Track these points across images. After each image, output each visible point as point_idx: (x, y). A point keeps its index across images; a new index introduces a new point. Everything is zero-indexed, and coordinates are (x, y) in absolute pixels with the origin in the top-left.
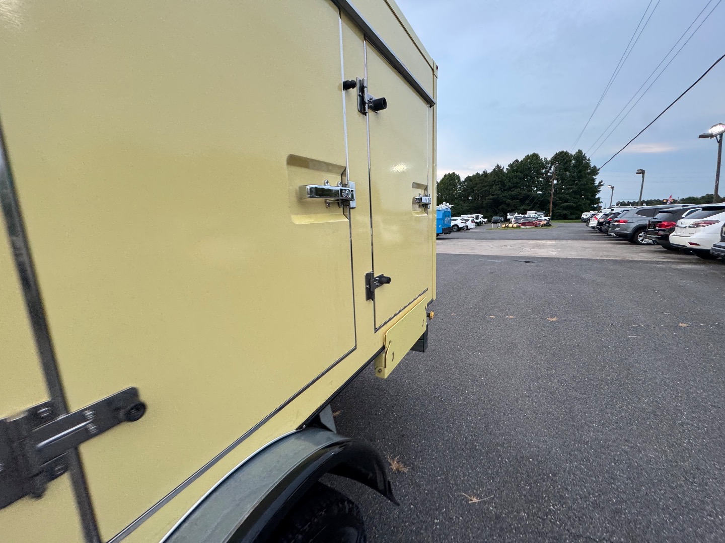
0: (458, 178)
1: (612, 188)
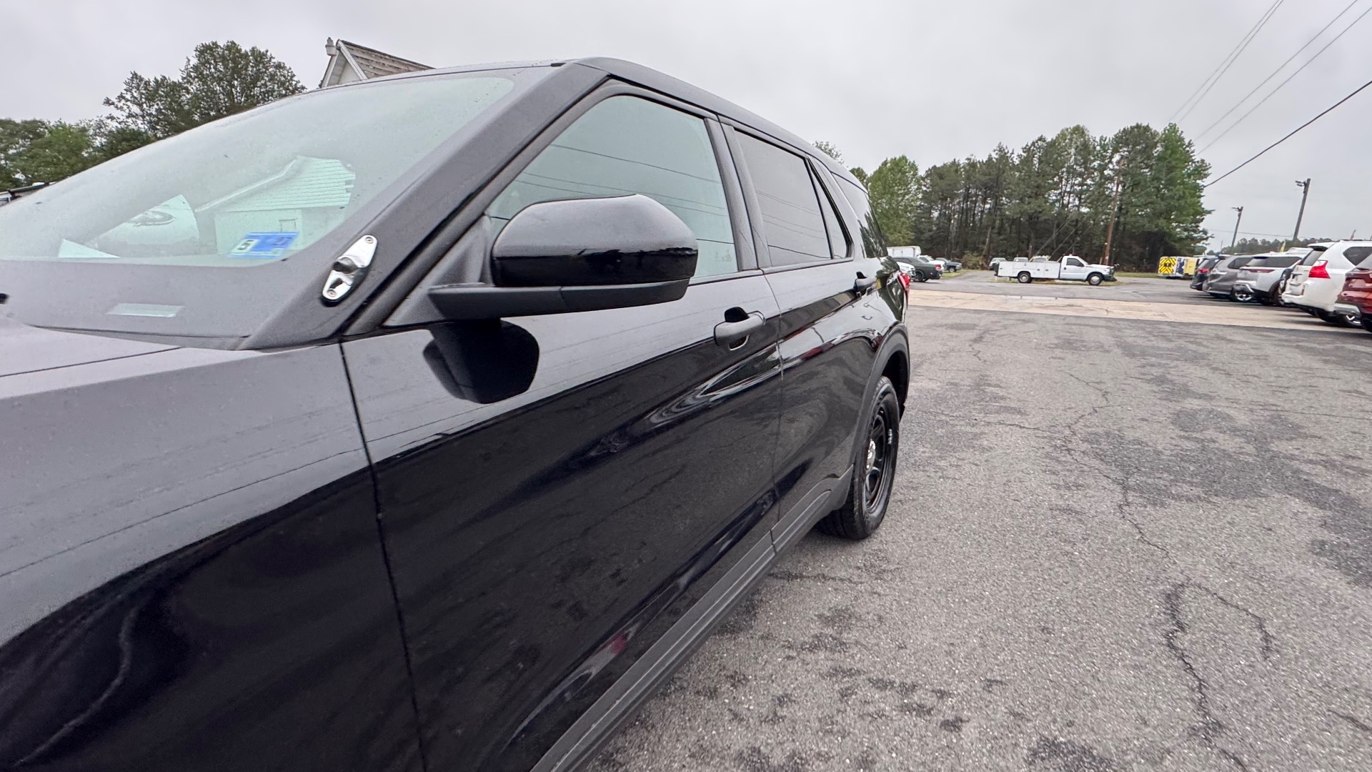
0: (914, 167)
1: (1240, 210)
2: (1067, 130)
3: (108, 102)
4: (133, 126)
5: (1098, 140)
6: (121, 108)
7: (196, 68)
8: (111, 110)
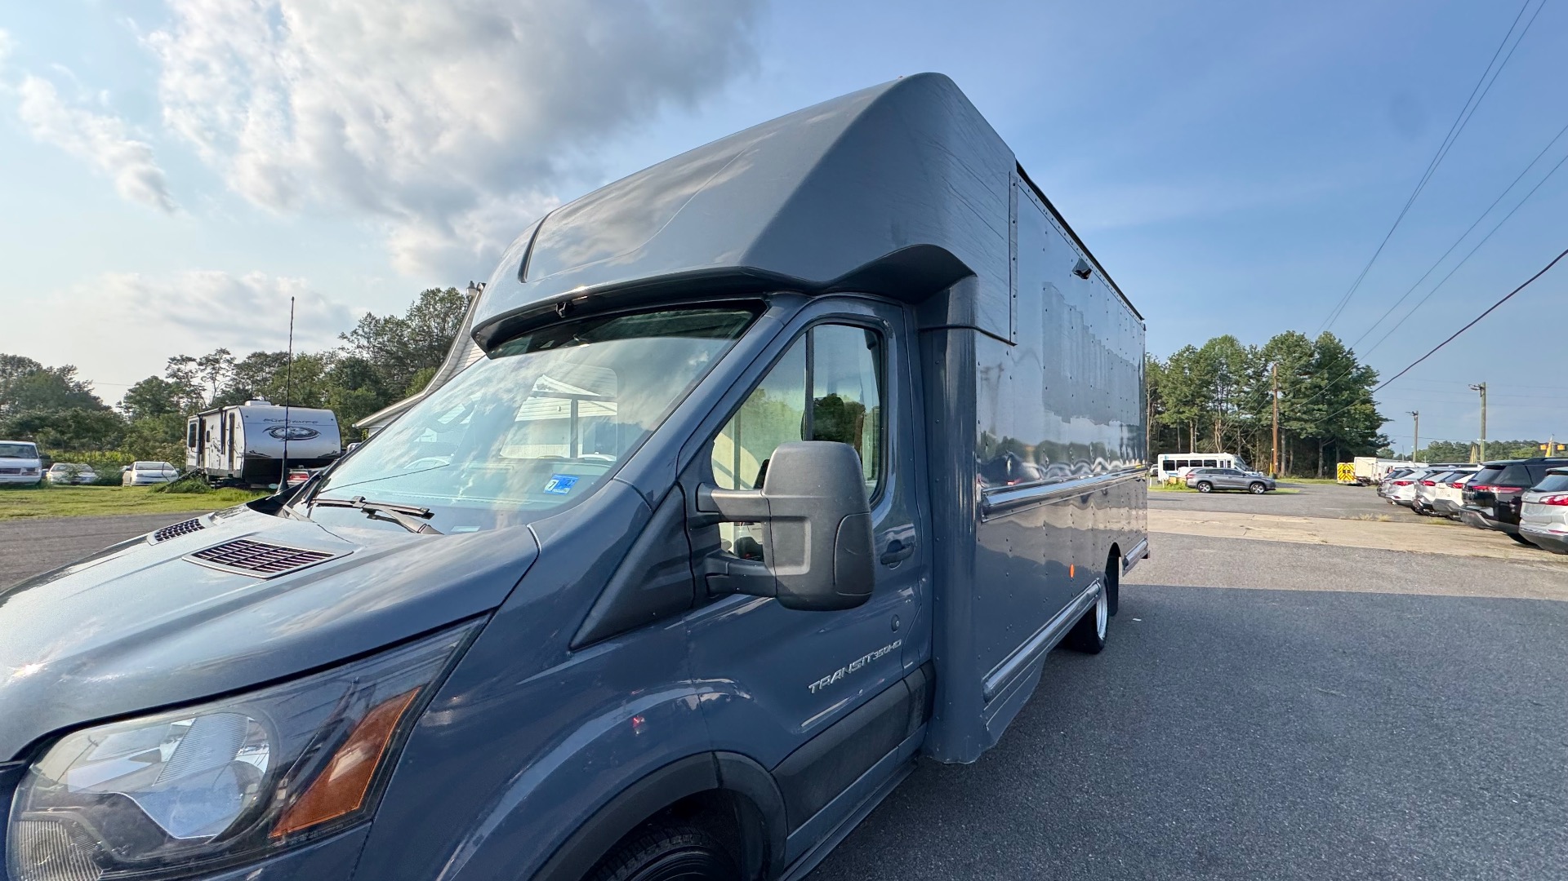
1: (1416, 414)
2: (1215, 340)
3: (343, 337)
4: (358, 356)
5: (1248, 348)
6: (352, 342)
7: (419, 309)
8: (345, 343)
